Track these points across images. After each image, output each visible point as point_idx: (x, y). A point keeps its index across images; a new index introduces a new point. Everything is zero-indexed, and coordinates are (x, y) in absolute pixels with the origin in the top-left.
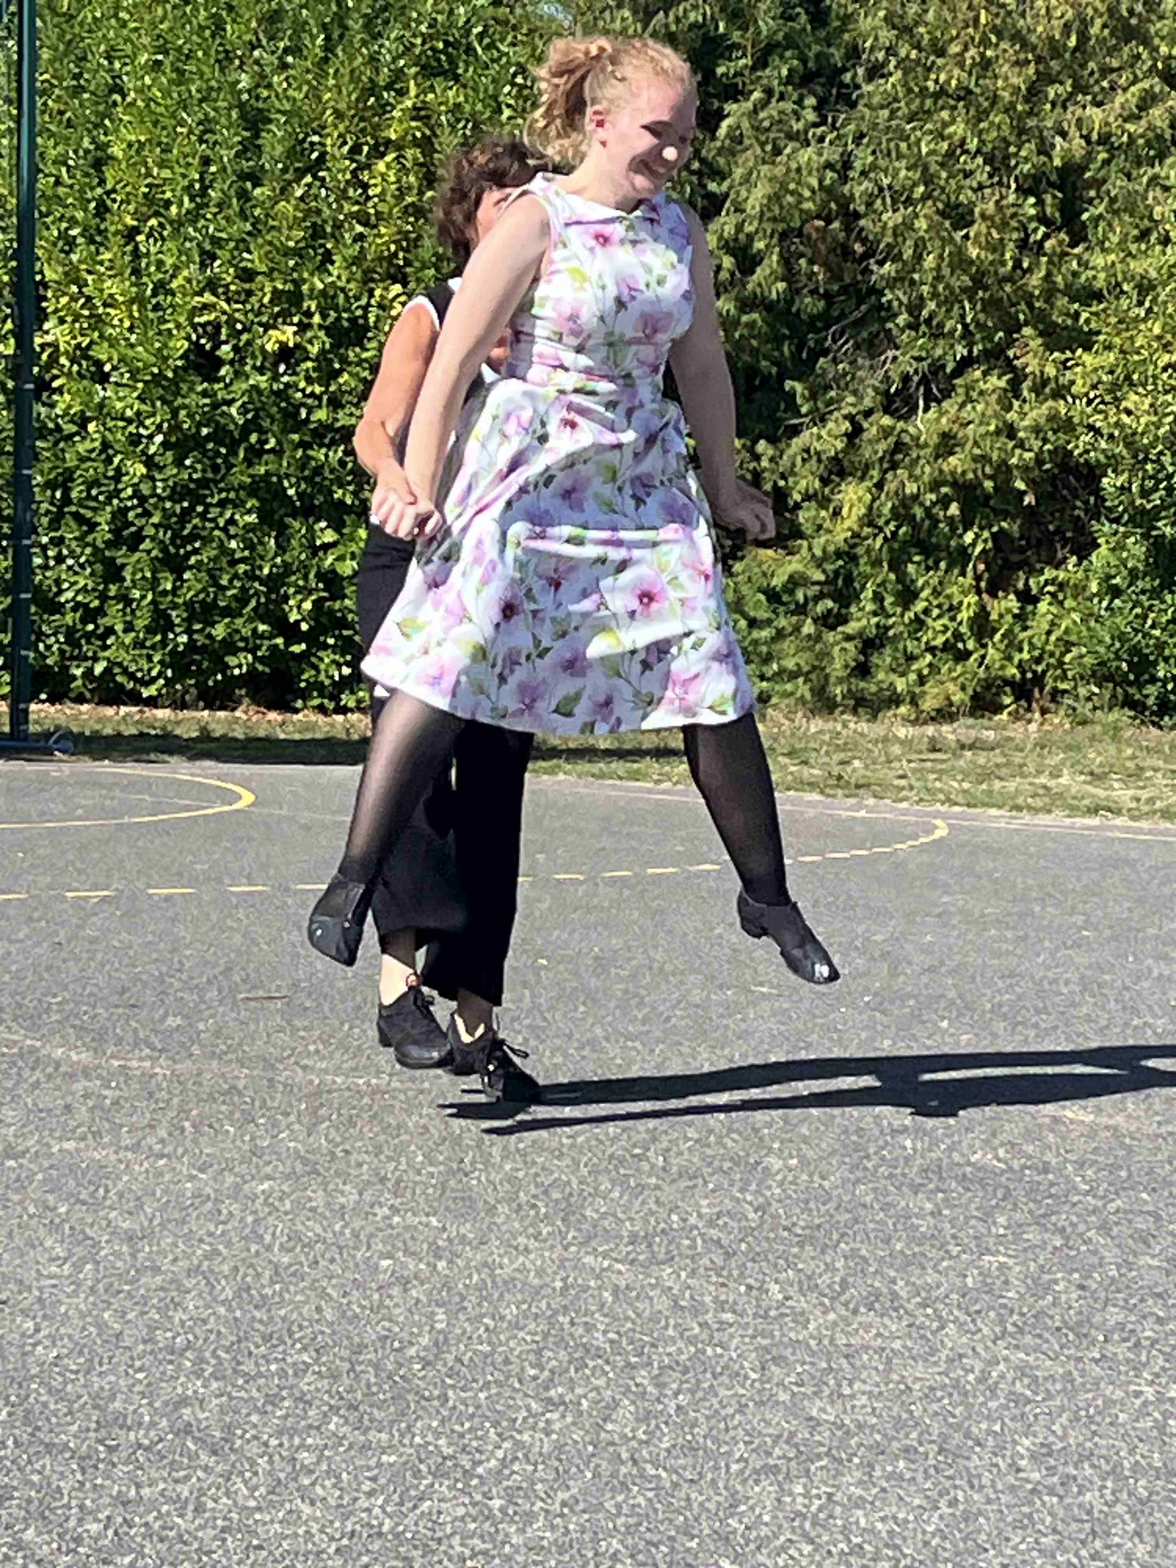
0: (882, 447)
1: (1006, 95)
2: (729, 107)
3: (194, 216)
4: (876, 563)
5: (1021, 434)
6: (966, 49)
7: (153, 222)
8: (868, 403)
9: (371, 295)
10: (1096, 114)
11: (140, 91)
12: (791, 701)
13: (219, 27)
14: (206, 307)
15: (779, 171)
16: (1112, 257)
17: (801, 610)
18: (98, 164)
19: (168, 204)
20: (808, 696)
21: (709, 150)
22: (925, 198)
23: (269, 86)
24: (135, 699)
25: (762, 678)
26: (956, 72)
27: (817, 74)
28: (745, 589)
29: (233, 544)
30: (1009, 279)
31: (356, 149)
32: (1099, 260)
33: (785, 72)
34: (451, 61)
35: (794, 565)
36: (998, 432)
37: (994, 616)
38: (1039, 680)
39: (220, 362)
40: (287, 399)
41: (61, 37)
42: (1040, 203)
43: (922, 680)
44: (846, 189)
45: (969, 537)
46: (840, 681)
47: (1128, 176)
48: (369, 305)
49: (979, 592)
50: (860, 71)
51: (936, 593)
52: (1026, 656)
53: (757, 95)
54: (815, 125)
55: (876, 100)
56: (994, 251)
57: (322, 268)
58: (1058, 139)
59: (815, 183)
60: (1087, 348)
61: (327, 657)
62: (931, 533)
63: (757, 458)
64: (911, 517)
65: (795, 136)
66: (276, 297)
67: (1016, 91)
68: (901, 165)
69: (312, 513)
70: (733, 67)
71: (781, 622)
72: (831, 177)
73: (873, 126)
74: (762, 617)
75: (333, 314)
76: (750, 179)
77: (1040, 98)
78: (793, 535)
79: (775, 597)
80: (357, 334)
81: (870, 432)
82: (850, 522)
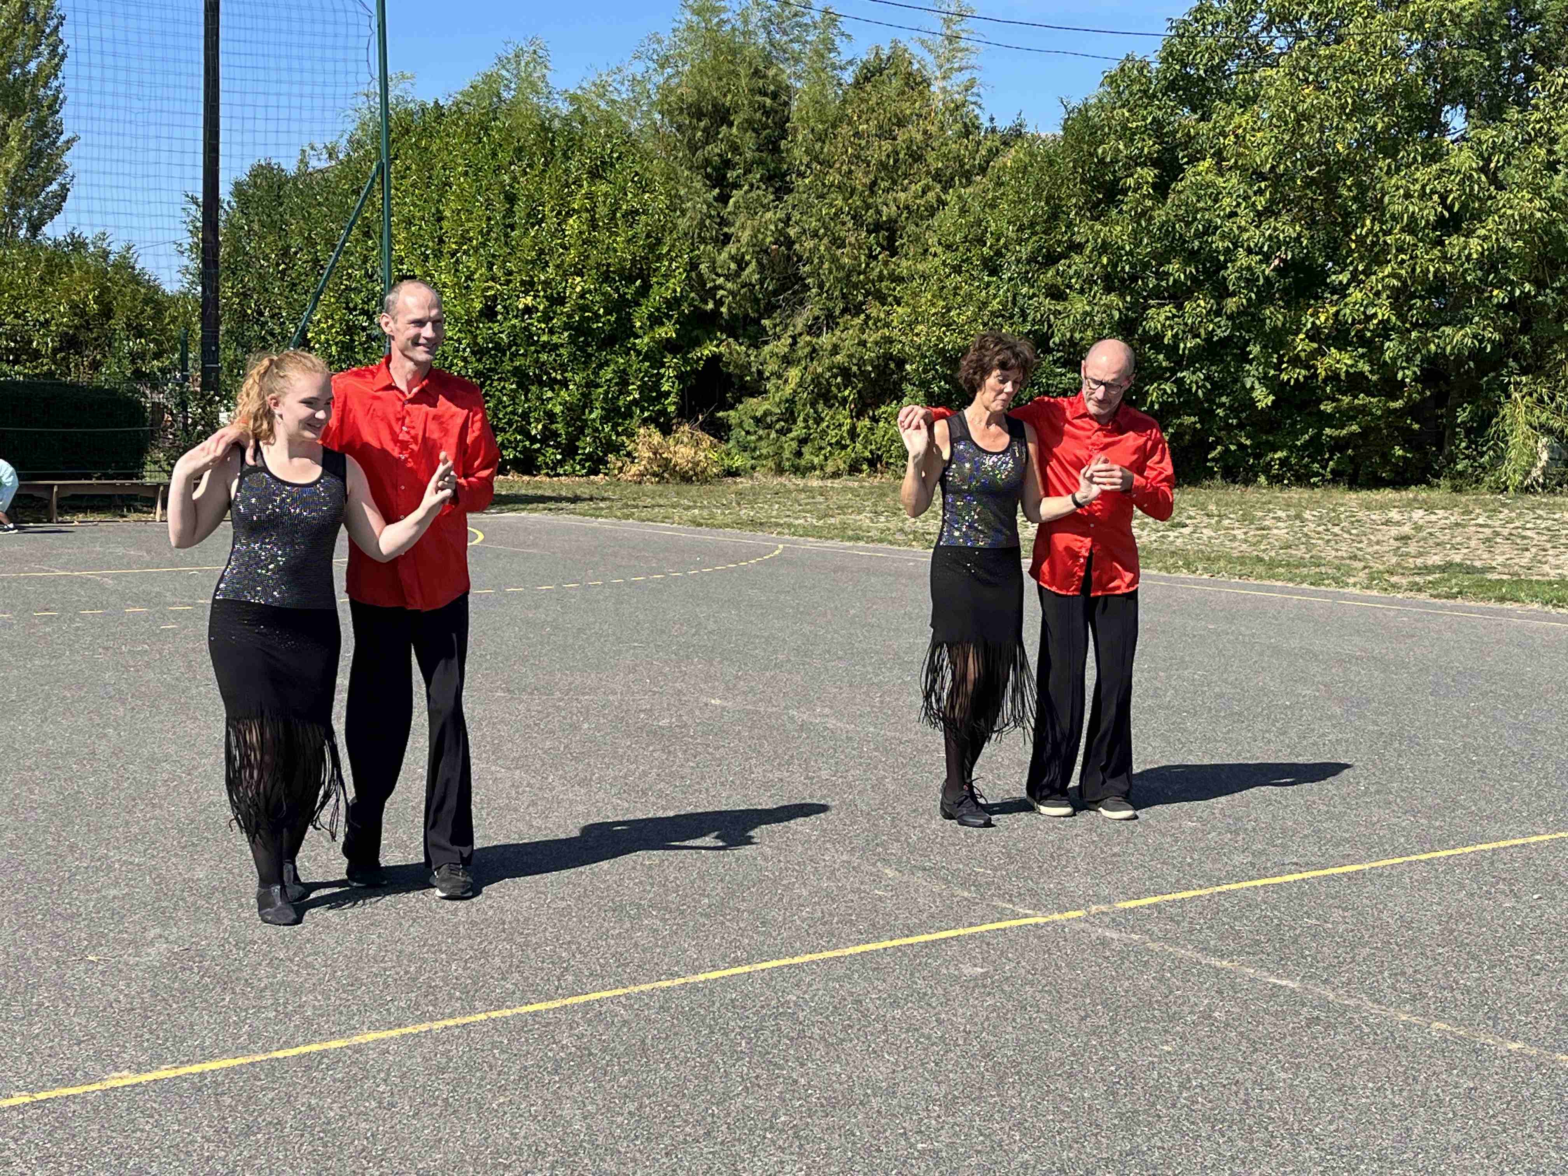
0: (807, 350)
1: (859, 187)
2: (734, 192)
3: (484, 245)
4: (804, 405)
5: (869, 345)
6: (842, 164)
7: (465, 247)
8: (799, 329)
9: (567, 282)
10: (902, 196)
11: (459, 185)
13: (494, 155)
14: (489, 288)
15: (756, 223)
16: (910, 262)
17: (769, 427)
18: (440, 219)
19: (470, 240)
20: (773, 467)
21: (724, 213)
22: (825, 234)
23: (518, 183)
25: (753, 458)
26: (838, 176)
27: (775, 176)
28: (744, 418)
29: (505, 398)
30: (864, 273)
31: (559, 213)
32: (904, 263)
33: (758, 176)
34: (604, 171)
35: (766, 406)
36: (859, 344)
37: (858, 430)
38: (880, 458)
39: (496, 314)
40: (529, 331)
41: (421, 159)
42: (877, 237)
43: (826, 459)
44: (788, 230)
45: (847, 393)
46: (788, 459)
47: (917, 225)
48: (566, 287)
49: (852, 418)
50: (794, 176)
51: (832, 418)
52: (873, 447)
53: (746, 187)
54: (774, 201)
55: (801, 189)
56: (855, 259)
57: (543, 269)
58: (885, 208)
59: (773, 227)
60: (899, 305)
61: (551, 450)
62: (829, 391)
63: (749, 356)
64: (820, 383)
65: (764, 207)
66: (523, 283)
67: (864, 185)
68: (813, 219)
69: (542, 384)
70: (735, 174)
71: (761, 432)
72: (781, 225)
73: (800, 201)
74: (752, 430)
75: (549, 291)
76: (743, 227)
77: (876, 188)
78: (766, 392)
79: (758, 421)
80: (561, 300)
81: (801, 344)
82: (792, 386)
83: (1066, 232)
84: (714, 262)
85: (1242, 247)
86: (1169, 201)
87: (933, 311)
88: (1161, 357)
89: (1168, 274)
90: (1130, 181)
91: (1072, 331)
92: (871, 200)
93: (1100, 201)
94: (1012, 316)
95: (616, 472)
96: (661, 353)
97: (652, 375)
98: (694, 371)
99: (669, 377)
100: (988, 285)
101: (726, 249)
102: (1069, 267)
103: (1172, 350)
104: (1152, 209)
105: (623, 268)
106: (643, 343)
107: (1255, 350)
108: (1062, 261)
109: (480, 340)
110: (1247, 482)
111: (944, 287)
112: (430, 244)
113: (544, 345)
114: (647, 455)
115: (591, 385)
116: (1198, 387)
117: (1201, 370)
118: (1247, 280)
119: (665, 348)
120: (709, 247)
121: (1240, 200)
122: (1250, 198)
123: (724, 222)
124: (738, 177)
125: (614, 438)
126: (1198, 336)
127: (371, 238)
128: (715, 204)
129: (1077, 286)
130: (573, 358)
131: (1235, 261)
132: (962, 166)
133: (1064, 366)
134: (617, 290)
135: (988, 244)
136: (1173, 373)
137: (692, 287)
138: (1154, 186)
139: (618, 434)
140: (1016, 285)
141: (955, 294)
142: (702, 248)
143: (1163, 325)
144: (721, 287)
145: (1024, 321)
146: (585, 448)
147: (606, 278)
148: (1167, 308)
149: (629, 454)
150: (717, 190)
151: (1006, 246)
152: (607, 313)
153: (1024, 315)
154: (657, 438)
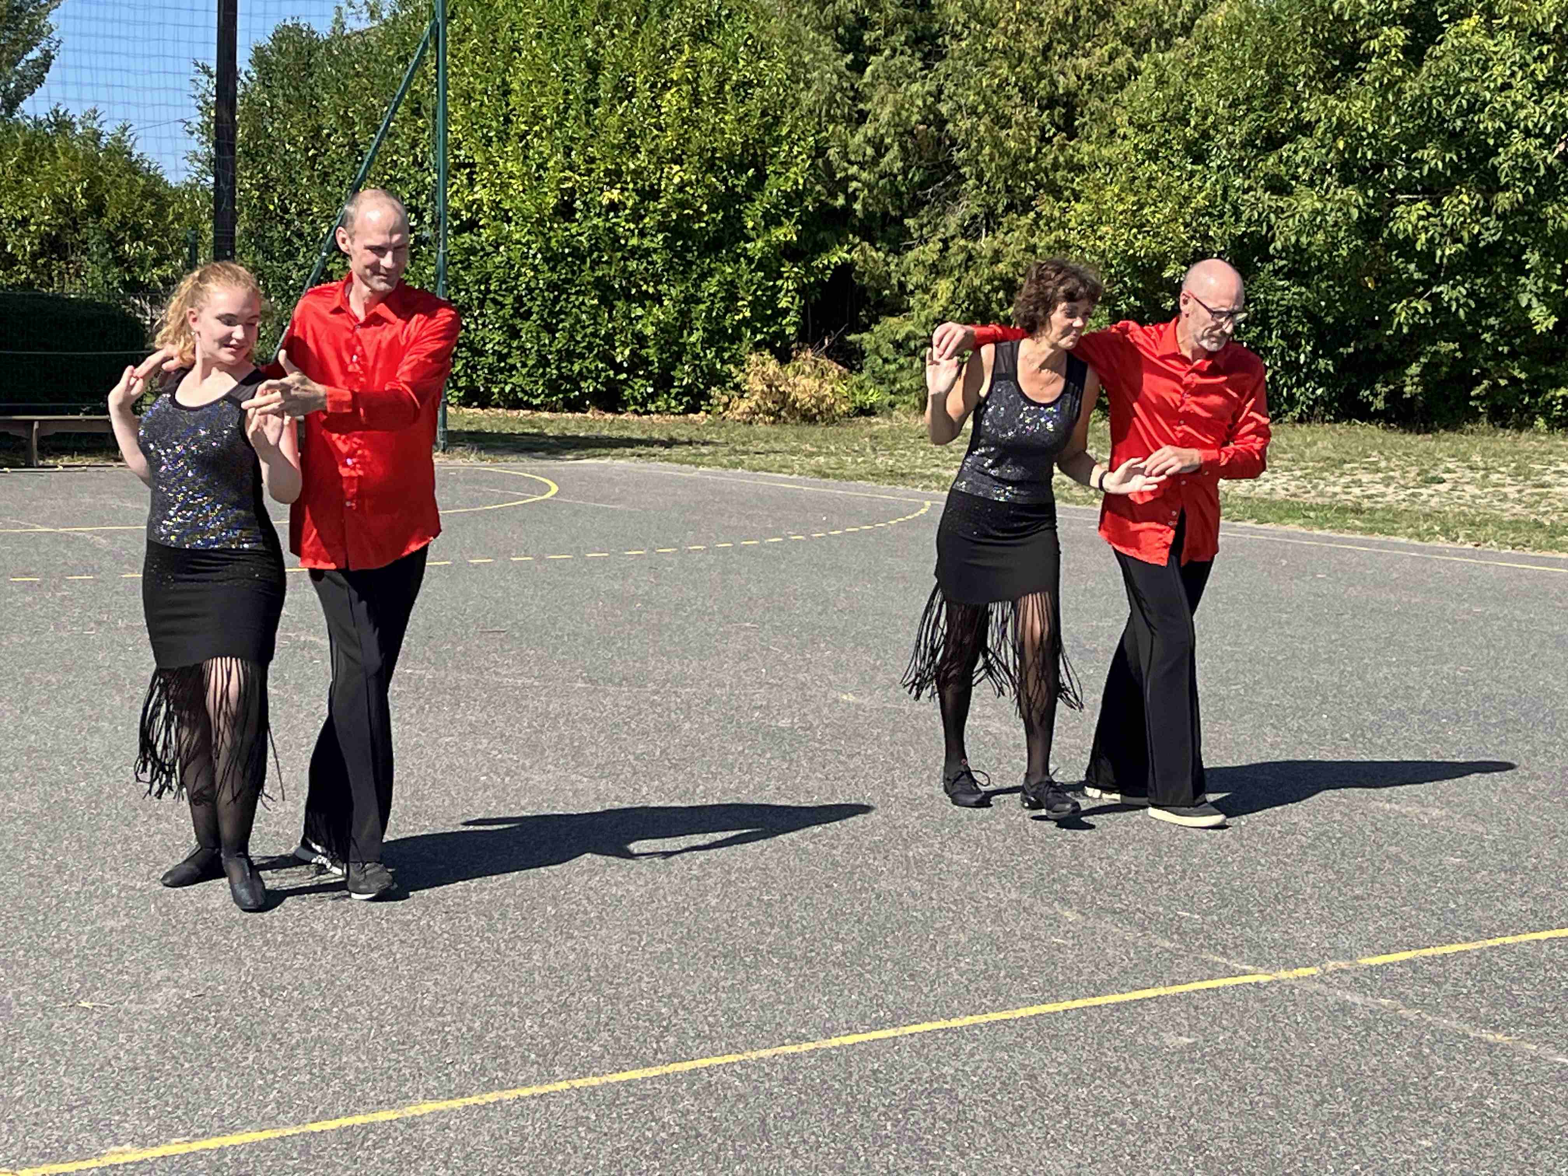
0: (961, 257)
1: (1030, 51)
2: (872, 58)
3: (560, 125)
5: (1039, 251)
6: (1008, 23)
7: (537, 128)
8: (951, 232)
9: (662, 172)
10: (1084, 62)
11: (529, 50)
12: (907, 407)
13: (575, 12)
14: (566, 179)
15: (899, 97)
16: (1093, 147)
17: (913, 353)
18: (507, 93)
19: (544, 118)
21: (859, 85)
22: (986, 112)
23: (604, 48)
24: (529, 406)
25: (891, 393)
26: (1002, 38)
27: (924, 38)
28: (881, 341)
29: (584, 317)
30: (1035, 159)
31: (654, 85)
32: (1086, 148)
33: (903, 38)
34: (710, 32)
35: (909, 327)
36: (1026, 250)
39: (575, 211)
40: (614, 233)
41: (484, 18)
42: (1051, 115)
44: (939, 106)
47: (1102, 100)
48: (661, 177)
50: (947, 38)
53: (887, 52)
54: (921, 69)
55: (956, 54)
56: (1023, 143)
57: (633, 155)
58: (1061, 78)
59: (920, 103)
60: (1077, 200)
61: (640, 382)
62: (988, 308)
63: (888, 264)
64: (978, 299)
65: (909, 77)
66: (607, 172)
67: (1036, 49)
68: (971, 93)
69: (629, 299)
70: (873, 35)
71: (902, 360)
72: (930, 100)
73: (955, 69)
74: (891, 357)
75: (640, 183)
76: (883, 101)
77: (1051, 53)
78: (909, 309)
79: (898, 346)
80: (654, 194)
81: (953, 249)
82: (943, 302)
83: (1292, 108)
84: (846, 146)
85: (1518, 127)
86: (1424, 69)
87: (1121, 208)
88: (1412, 267)
89: (1422, 161)
90: (1375, 44)
91: (1299, 233)
92: (1044, 69)
93: (1336, 69)
94: (1221, 215)
95: (721, 409)
96: (779, 261)
97: (768, 288)
98: (820, 283)
99: (788, 291)
100: (1192, 174)
101: (861, 130)
102: (1296, 152)
103: (1426, 259)
104: (1402, 79)
105: (732, 154)
106: (756, 247)
107: (1533, 258)
108: (1287, 146)
109: (553, 243)
110: (1520, 427)
111: (1135, 178)
112: (494, 124)
113: (633, 251)
114: (760, 388)
115: (692, 300)
116: (1459, 306)
117: (1462, 284)
118: (1524, 170)
119: (784, 254)
120: (839, 127)
121: (1515, 68)
122: (1528, 66)
123: (858, 96)
124: (877, 39)
125: (718, 366)
126: (1460, 240)
127: (421, 117)
128: (848, 73)
129: (1305, 177)
130: (669, 266)
131: (1508, 145)
132: (1160, 25)
133: (1287, 277)
134: (724, 181)
135: (1193, 123)
136: (1428, 285)
137: (818, 179)
138: (1405, 50)
139: (724, 362)
140: (1227, 176)
141: (1150, 187)
142: (831, 128)
143: (1415, 227)
144: (854, 178)
145: (1237, 220)
146: (682, 380)
147: (711, 166)
148: (1420, 205)
149: (737, 387)
150: (851, 56)
151: (1214, 126)
152: (710, 210)
153: (1237, 213)
154: (772, 366)
